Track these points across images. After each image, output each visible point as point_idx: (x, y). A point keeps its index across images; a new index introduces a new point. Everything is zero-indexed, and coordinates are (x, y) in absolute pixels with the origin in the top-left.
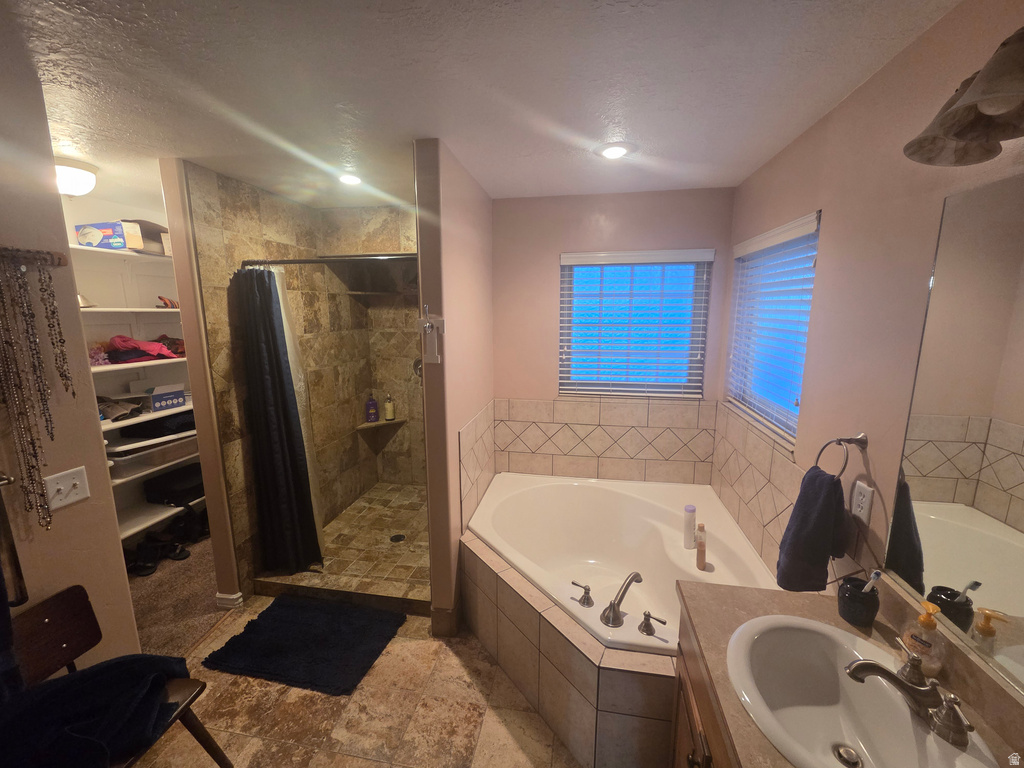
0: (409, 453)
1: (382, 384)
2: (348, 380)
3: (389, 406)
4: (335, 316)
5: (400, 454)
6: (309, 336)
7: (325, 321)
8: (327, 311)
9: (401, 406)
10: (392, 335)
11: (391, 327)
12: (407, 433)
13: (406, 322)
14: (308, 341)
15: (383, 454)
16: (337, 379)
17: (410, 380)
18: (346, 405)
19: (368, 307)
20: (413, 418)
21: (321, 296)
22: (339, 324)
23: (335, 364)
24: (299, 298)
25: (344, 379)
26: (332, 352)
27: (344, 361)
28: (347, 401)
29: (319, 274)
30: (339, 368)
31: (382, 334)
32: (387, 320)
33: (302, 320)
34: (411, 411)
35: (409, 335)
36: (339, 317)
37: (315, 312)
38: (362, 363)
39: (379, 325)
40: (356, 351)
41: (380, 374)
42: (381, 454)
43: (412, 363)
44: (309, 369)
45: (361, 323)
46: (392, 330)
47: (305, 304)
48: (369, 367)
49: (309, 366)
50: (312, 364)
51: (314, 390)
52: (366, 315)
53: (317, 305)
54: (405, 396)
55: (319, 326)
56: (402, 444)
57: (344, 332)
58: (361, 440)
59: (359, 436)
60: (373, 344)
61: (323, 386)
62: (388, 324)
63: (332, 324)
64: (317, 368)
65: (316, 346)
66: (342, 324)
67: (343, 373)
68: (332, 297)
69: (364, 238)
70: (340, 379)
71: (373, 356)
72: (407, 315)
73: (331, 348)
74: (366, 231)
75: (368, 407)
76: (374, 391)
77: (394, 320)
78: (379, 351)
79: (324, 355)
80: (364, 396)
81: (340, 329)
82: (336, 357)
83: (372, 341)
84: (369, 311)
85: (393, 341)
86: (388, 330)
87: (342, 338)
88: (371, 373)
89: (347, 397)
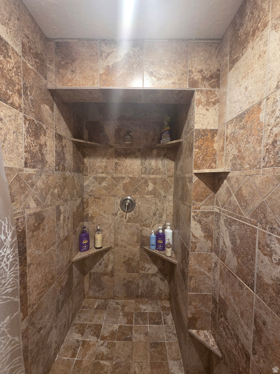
0: (112, 274)
1: (92, 218)
2: (68, 218)
3: (99, 237)
4: (60, 156)
5: (105, 274)
6: (30, 171)
7: (51, 158)
8: (54, 148)
9: (107, 235)
10: (104, 179)
11: (103, 173)
12: (112, 257)
13: (116, 169)
14: (29, 177)
15: (90, 274)
16: (59, 219)
17: (116, 214)
18: (66, 242)
19: (84, 157)
20: (117, 245)
21: (48, 132)
22: (63, 165)
23: (58, 203)
24: (21, 121)
25: (65, 217)
26: (56, 191)
27: (66, 201)
28: (66, 238)
29: (47, 107)
30: (62, 208)
31: (95, 178)
32: (100, 167)
33: (22, 150)
34: (116, 239)
35: (117, 180)
36: (64, 159)
37: (41, 146)
38: (79, 201)
39: (93, 171)
40: (75, 191)
41: (91, 210)
42: (87, 276)
43: (119, 201)
44: (28, 212)
45: (80, 169)
46: (104, 175)
47: (28, 132)
48: (83, 205)
49: (28, 207)
50: (33, 205)
51: (33, 236)
52: (83, 163)
53: (43, 139)
54: (112, 227)
55: (43, 162)
56: (106, 266)
57: (68, 174)
58: (75, 269)
59: (74, 266)
60: (88, 185)
61: (43, 229)
62: (101, 171)
63: (58, 164)
64: (39, 210)
65: (39, 183)
66: (66, 165)
67: (64, 212)
68: (59, 137)
69: (101, 71)
70: (62, 218)
71: (86, 196)
72: (117, 164)
73: (55, 187)
74: (105, 64)
75: (81, 239)
76: (86, 224)
77: (106, 167)
78: (92, 191)
79: (47, 194)
80: (79, 229)
81: (64, 169)
82: (59, 196)
83: (86, 183)
84: (85, 160)
85: (104, 184)
86: (100, 175)
87: (65, 179)
88: (84, 209)
89: (66, 234)
